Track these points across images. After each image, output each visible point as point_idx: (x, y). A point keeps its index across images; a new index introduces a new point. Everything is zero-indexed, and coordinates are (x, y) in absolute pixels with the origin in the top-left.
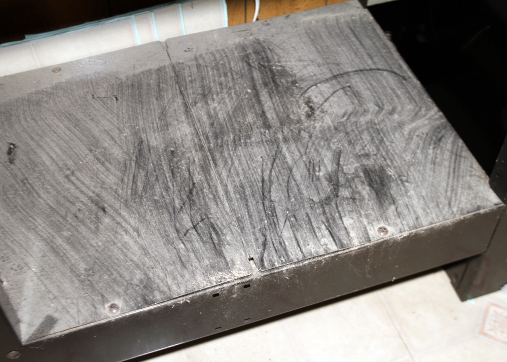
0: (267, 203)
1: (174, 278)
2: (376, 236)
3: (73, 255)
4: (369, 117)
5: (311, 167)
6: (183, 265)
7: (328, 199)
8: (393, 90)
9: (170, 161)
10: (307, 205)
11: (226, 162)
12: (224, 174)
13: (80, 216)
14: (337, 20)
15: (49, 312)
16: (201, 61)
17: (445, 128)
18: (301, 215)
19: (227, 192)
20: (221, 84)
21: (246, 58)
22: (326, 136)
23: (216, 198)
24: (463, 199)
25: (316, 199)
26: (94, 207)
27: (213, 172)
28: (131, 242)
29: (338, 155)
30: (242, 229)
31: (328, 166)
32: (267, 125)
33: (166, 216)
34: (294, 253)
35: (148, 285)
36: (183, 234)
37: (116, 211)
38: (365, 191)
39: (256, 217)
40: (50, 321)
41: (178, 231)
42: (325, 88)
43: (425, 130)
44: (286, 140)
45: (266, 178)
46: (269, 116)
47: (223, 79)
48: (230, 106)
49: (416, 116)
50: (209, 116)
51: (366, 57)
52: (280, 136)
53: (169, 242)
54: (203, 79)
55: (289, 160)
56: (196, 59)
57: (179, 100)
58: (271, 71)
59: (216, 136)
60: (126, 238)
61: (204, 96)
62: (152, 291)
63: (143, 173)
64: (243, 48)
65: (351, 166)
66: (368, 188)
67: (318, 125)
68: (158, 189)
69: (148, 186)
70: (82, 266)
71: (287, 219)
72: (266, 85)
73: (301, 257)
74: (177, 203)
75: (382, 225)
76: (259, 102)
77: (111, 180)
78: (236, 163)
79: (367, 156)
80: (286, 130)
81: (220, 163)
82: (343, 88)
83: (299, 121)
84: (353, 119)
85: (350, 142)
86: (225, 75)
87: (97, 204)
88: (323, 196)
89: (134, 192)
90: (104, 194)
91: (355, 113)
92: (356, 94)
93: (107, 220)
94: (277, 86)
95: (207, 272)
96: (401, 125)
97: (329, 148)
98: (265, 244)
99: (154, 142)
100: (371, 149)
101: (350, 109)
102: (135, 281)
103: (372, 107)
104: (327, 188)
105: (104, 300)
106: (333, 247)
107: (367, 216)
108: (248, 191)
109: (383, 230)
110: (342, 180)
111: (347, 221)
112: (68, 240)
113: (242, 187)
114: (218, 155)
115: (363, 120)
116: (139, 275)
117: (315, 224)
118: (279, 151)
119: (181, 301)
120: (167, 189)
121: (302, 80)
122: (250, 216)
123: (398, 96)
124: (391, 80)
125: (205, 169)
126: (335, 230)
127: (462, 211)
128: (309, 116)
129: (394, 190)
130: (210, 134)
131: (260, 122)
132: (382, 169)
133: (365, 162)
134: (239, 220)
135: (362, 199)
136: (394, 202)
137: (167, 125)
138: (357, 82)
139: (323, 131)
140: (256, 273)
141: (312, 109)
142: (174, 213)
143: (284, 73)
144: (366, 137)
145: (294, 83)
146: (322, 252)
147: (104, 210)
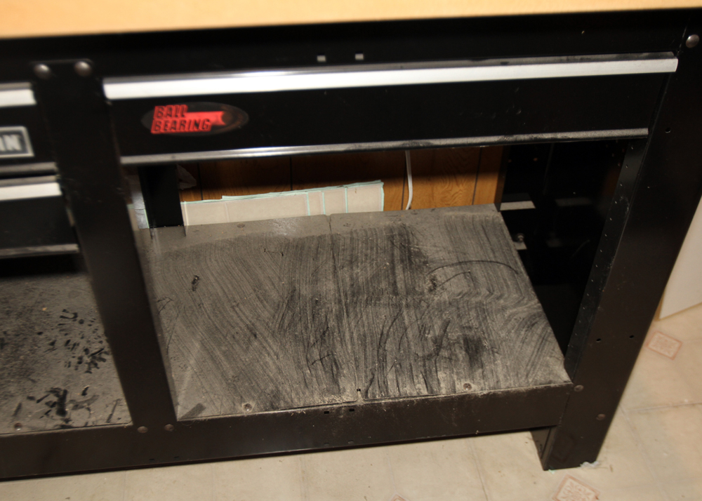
0: (381, 351)
1: (297, 394)
2: (460, 389)
3: (226, 365)
4: (480, 298)
5: (423, 330)
6: (306, 385)
7: (430, 356)
8: (505, 280)
9: (314, 308)
10: (412, 358)
11: (356, 315)
12: (353, 324)
13: (237, 337)
14: (473, 218)
15: (201, 402)
16: (355, 235)
17: (540, 316)
18: (406, 364)
19: (352, 338)
20: (366, 255)
21: (391, 238)
22: (440, 308)
23: (342, 341)
24: (539, 373)
25: (420, 354)
26: (248, 333)
27: (345, 321)
28: (271, 363)
29: (447, 324)
30: (357, 367)
31: (437, 331)
32: (395, 293)
33: (301, 348)
34: (393, 391)
35: (276, 395)
36: (311, 363)
37: (264, 338)
38: (461, 354)
39: (370, 360)
40: (200, 408)
41: (307, 360)
42: (450, 271)
43: (523, 315)
44: (408, 306)
45: (385, 332)
46: (399, 286)
47: (369, 251)
48: (369, 273)
49: (519, 303)
50: (352, 279)
51: (489, 251)
52: (404, 303)
53: (299, 367)
54: (353, 249)
55: (407, 322)
56: (351, 233)
57: (331, 263)
58: (409, 251)
59: (353, 295)
60: (268, 359)
61: (351, 262)
62: (279, 400)
63: (290, 313)
64: (391, 230)
65: (454, 334)
66: (464, 353)
67: (436, 299)
68: (299, 327)
69: (292, 323)
70: (231, 374)
71: (394, 365)
72: (402, 261)
73: (397, 395)
74: (312, 339)
75: (468, 382)
76: (394, 273)
77: (266, 315)
78: (364, 318)
79: (470, 328)
80: (410, 299)
81: (352, 315)
82: (464, 273)
83: (422, 293)
84: (466, 298)
85: (459, 316)
86: (372, 249)
87: (251, 331)
88: (427, 353)
89: (281, 326)
90: (258, 324)
91: (468, 294)
92: (474, 280)
93: (256, 344)
94: (411, 263)
95: (322, 393)
96: (504, 309)
97: (441, 317)
98: (372, 381)
99: (304, 292)
100: (475, 323)
101: (466, 290)
102: (268, 391)
103: (484, 291)
104: (431, 347)
105: (242, 400)
106: (425, 392)
107: (458, 374)
108: (368, 340)
109: (468, 386)
110: (445, 343)
111: (441, 375)
112: (224, 353)
113: (365, 336)
114: (351, 309)
115: (474, 300)
116: (271, 387)
117: (414, 373)
118: (400, 314)
119: (299, 411)
120: (306, 328)
121: (432, 262)
122: (366, 358)
123: (507, 286)
124: (505, 272)
125: (339, 318)
126: (430, 380)
127: (535, 382)
128: (430, 291)
129: (485, 357)
130: (349, 293)
131: (390, 289)
132: (479, 340)
133: (467, 332)
134: (356, 360)
135: (457, 360)
136: (482, 366)
137: (317, 281)
138: (477, 270)
139: (439, 304)
140: (361, 401)
141: (435, 285)
142: (308, 347)
143: (419, 254)
144: (473, 313)
145: (425, 263)
146: (415, 393)
147: (255, 336)
